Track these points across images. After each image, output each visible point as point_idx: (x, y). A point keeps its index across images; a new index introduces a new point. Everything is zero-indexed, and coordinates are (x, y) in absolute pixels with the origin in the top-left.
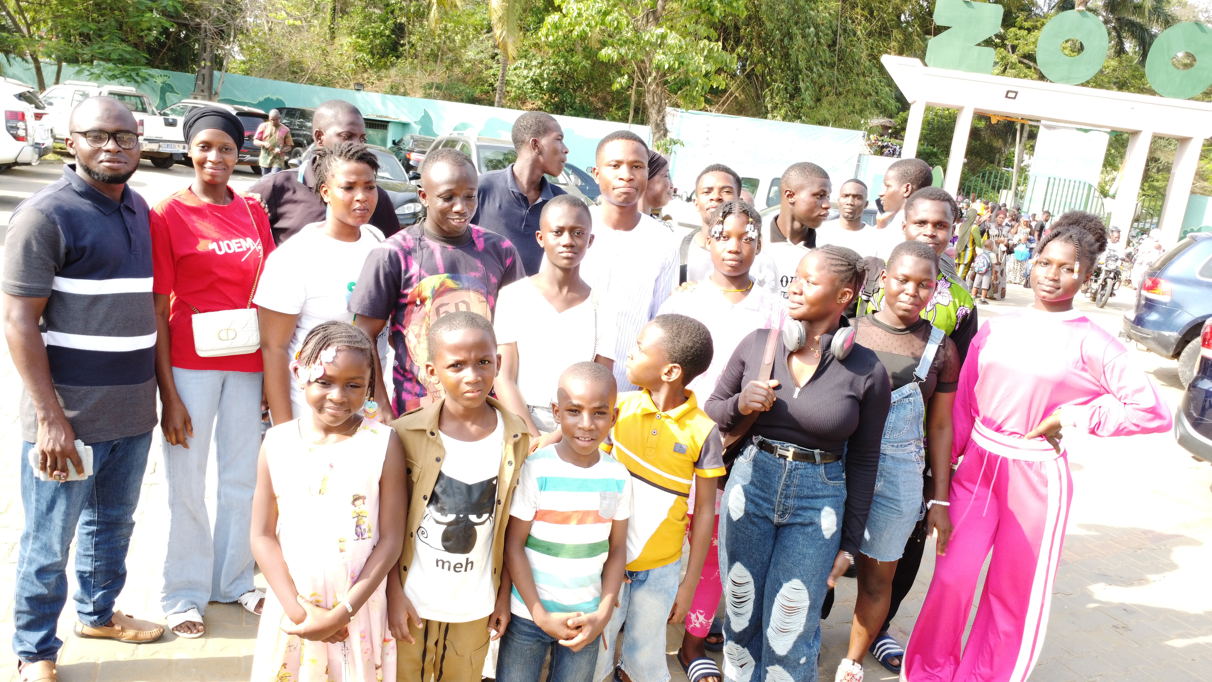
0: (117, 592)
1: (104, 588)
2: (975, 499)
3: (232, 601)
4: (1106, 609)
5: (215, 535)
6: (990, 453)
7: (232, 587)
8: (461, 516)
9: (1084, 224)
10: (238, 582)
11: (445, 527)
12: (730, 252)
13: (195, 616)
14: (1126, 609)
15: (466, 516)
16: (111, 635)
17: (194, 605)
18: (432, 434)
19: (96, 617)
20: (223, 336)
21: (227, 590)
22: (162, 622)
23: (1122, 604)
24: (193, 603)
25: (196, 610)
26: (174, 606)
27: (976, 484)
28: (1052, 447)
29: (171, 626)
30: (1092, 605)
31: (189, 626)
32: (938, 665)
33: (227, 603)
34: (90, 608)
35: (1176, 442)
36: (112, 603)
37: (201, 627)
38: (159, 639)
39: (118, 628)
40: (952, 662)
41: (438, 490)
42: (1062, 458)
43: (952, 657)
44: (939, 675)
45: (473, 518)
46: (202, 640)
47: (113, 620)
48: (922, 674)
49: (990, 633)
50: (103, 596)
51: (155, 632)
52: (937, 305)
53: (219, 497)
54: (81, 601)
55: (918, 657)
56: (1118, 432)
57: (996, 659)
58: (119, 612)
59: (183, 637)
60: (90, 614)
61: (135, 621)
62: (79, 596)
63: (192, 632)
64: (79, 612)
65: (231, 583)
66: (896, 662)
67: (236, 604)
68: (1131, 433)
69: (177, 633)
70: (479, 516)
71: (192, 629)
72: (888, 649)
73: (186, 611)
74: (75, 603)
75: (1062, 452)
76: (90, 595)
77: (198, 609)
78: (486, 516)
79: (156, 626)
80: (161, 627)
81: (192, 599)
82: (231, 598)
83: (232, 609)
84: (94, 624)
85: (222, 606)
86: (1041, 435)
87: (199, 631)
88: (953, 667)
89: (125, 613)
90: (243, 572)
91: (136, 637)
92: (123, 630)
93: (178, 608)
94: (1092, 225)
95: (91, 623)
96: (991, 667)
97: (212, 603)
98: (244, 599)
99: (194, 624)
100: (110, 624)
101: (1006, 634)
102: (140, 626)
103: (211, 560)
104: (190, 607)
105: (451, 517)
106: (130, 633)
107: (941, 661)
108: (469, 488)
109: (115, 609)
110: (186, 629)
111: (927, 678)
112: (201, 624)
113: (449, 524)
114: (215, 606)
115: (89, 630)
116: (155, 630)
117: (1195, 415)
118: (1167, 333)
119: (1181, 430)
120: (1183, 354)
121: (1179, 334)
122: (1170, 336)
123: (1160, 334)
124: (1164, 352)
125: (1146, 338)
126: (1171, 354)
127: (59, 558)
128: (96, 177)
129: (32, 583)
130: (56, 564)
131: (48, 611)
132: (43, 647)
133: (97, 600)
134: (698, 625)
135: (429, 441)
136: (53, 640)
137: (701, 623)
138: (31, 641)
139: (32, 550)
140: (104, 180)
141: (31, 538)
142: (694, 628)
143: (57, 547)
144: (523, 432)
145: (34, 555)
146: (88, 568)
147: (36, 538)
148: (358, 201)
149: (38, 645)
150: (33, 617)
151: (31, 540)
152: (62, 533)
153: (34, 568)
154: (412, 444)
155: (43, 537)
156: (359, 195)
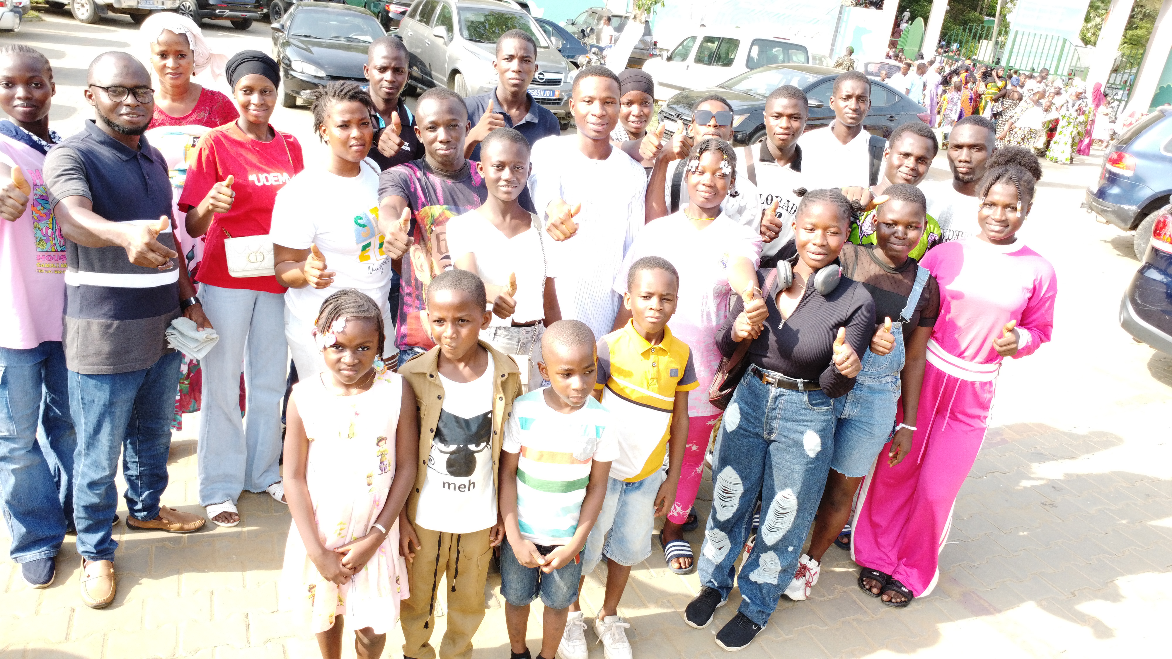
0: (162, 490)
1: (149, 489)
3: (261, 491)
4: (1037, 487)
5: (247, 432)
7: (261, 480)
8: (462, 446)
10: (266, 475)
11: (448, 455)
12: (705, 185)
13: (230, 507)
14: (1054, 487)
15: (466, 447)
16: (160, 527)
17: (228, 497)
18: (432, 376)
19: (145, 513)
21: (257, 482)
24: (228, 495)
25: (230, 501)
29: (211, 516)
31: (226, 517)
33: (257, 493)
34: (138, 506)
35: (1119, 325)
36: (158, 500)
37: (237, 517)
38: (202, 528)
39: (165, 521)
41: (441, 425)
45: (472, 447)
47: (161, 514)
51: (197, 523)
58: (165, 506)
59: (222, 526)
60: (140, 511)
61: (180, 513)
62: (129, 495)
63: (229, 522)
64: (130, 509)
65: (261, 476)
67: (265, 493)
69: (216, 522)
70: (478, 445)
71: (229, 519)
73: (222, 503)
76: (138, 495)
77: (233, 501)
78: (483, 446)
79: (198, 517)
81: (227, 492)
82: (261, 488)
84: (143, 519)
87: (235, 521)
89: (169, 507)
90: (270, 465)
91: (181, 528)
92: (170, 522)
93: (216, 499)
97: (244, 493)
98: (271, 490)
99: (230, 514)
100: (159, 518)
102: (184, 518)
103: (243, 457)
104: (227, 499)
105: (453, 447)
106: (177, 525)
108: (467, 422)
109: (161, 504)
110: (224, 519)
112: (236, 514)
113: (452, 453)
115: (139, 524)
116: (198, 521)
117: (1139, 301)
118: (1126, 207)
119: (1125, 315)
120: (1140, 227)
121: (1139, 207)
122: (1129, 209)
123: (1120, 208)
124: (1123, 225)
125: (1106, 211)
126: (1129, 226)
127: (107, 473)
128: (116, 129)
129: (86, 493)
130: (105, 477)
131: (102, 517)
132: (101, 548)
133: (145, 498)
134: (676, 514)
135: (430, 382)
136: (109, 541)
137: (678, 513)
138: (91, 543)
139: (85, 465)
140: (123, 132)
141: (83, 455)
142: (673, 516)
143: (105, 463)
144: (510, 372)
145: (86, 470)
146: (134, 471)
147: (87, 455)
148: (354, 138)
149: (96, 546)
150: (91, 522)
151: (83, 458)
152: (109, 451)
153: (87, 481)
154: (417, 384)
155: (93, 455)
156: (354, 132)
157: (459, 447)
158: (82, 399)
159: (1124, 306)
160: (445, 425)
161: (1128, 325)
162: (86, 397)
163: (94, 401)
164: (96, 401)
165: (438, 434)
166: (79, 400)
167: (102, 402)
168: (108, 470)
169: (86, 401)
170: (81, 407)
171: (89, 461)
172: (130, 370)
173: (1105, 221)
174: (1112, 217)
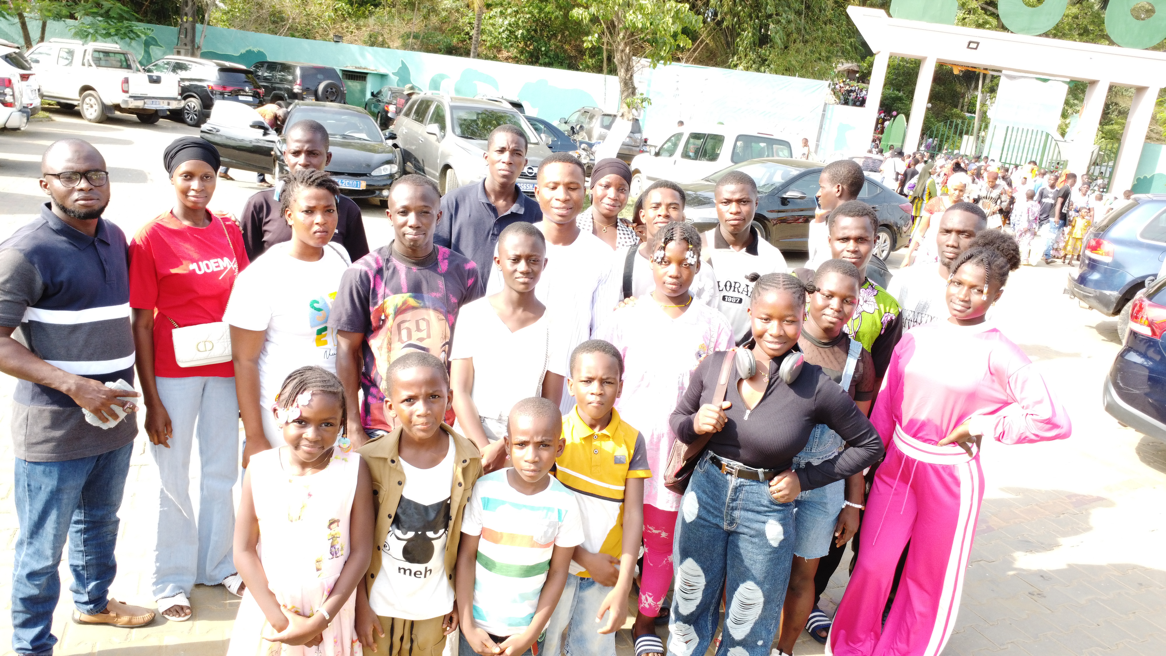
0: (110, 581)
1: (97, 579)
2: (894, 494)
3: (216, 583)
4: (1024, 576)
5: (200, 523)
6: (907, 457)
7: (217, 572)
8: (420, 533)
9: (997, 245)
10: (222, 566)
11: (405, 543)
12: (670, 277)
13: (182, 600)
14: (1043, 576)
15: (424, 534)
16: (106, 621)
17: (180, 589)
18: (393, 461)
19: (92, 606)
20: (201, 347)
21: (212, 574)
22: (152, 606)
23: (1040, 571)
24: (181, 588)
25: (183, 594)
26: (163, 590)
27: (895, 479)
28: (965, 451)
29: (161, 610)
30: (1011, 573)
31: (177, 610)
32: (860, 641)
33: (212, 586)
34: (86, 598)
35: (1103, 408)
36: (106, 592)
37: (188, 611)
38: (151, 623)
39: (112, 614)
40: (873, 637)
41: (399, 511)
42: (974, 461)
43: (872, 633)
44: (861, 649)
45: (430, 534)
46: (190, 623)
47: (108, 607)
48: (846, 648)
49: (907, 613)
50: (96, 585)
51: (147, 617)
52: (863, 313)
53: (202, 489)
54: (77, 592)
55: (843, 632)
56: (1022, 440)
57: (912, 636)
58: (113, 599)
59: (172, 620)
60: (86, 603)
61: (129, 607)
62: (75, 587)
63: (180, 616)
64: (76, 602)
65: (216, 567)
66: (824, 634)
67: (221, 586)
68: (1032, 441)
69: (166, 616)
70: (436, 532)
71: (181, 612)
72: (817, 621)
73: (174, 596)
74: (71, 593)
75: (974, 455)
76: (85, 586)
77: (185, 593)
78: (442, 531)
79: (148, 611)
80: (152, 611)
81: (179, 584)
82: (216, 580)
83: (217, 591)
84: (90, 612)
85: (207, 588)
86: (954, 442)
87: (186, 615)
88: (873, 642)
89: (118, 600)
90: (226, 556)
91: (130, 622)
92: (118, 616)
93: (167, 593)
94: (1005, 245)
95: (88, 611)
96: (908, 644)
97: (198, 585)
98: (228, 582)
99: (182, 608)
100: (106, 612)
101: (921, 614)
102: (133, 611)
103: (195, 548)
104: (178, 592)
105: (411, 534)
106: (125, 619)
107: (862, 636)
108: (426, 508)
109: (109, 597)
110: (175, 613)
111: (850, 652)
112: (188, 608)
113: (409, 541)
114: (202, 589)
115: (86, 617)
116: (147, 615)
117: (1121, 385)
118: (1108, 292)
119: (1108, 398)
120: (1123, 312)
121: (1120, 293)
122: (1111, 295)
123: (1101, 293)
124: (1105, 310)
125: (1088, 297)
126: (1111, 311)
127: (50, 563)
128: (72, 215)
129: (25, 585)
130: (47, 568)
131: (41, 610)
132: (38, 643)
133: (92, 590)
134: (647, 606)
135: (390, 467)
136: (47, 636)
137: (650, 605)
138: (27, 638)
139: (27, 555)
140: (79, 217)
141: (25, 544)
142: (644, 608)
143: (49, 552)
144: (471, 457)
145: (27, 559)
146: (80, 562)
147: (30, 543)
148: (317, 224)
149: (32, 642)
150: (28, 616)
151: (25, 546)
152: (54, 540)
153: (27, 571)
154: (377, 469)
155: (37, 544)
156: (318, 218)
157: (416, 535)
158: (29, 485)
159: (1106, 390)
160: (404, 513)
161: (1111, 408)
162: (33, 483)
163: (41, 488)
164: (43, 487)
165: (397, 522)
166: (25, 487)
167: (49, 489)
168: (51, 559)
169: (32, 488)
170: (27, 494)
171: (32, 550)
172: (79, 457)
173: (1088, 306)
174: (1094, 303)
